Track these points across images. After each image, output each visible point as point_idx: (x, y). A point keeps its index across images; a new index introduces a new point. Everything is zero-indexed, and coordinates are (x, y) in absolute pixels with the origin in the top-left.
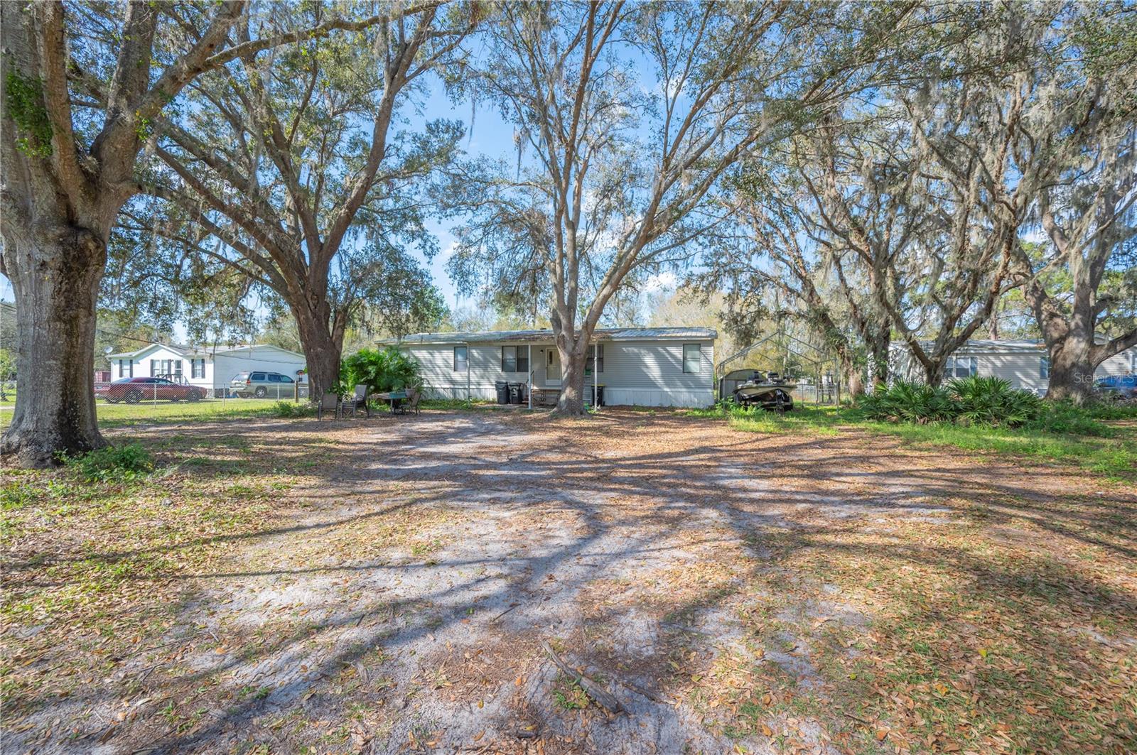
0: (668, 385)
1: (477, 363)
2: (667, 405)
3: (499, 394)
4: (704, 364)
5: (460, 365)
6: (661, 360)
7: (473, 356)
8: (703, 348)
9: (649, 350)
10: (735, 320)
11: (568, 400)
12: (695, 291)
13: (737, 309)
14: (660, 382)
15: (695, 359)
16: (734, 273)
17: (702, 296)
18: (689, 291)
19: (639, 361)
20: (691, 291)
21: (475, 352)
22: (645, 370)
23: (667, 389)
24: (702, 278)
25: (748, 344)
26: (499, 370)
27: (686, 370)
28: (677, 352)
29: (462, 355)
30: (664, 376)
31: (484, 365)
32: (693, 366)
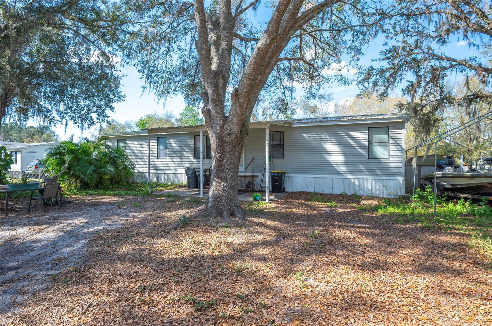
0: (352, 172)
1: (175, 152)
2: (349, 193)
3: (189, 179)
4: (393, 149)
5: (162, 154)
6: (345, 146)
7: (171, 146)
8: (392, 132)
9: (331, 136)
10: (415, 110)
11: (215, 195)
12: (375, 84)
13: (417, 100)
14: (343, 169)
15: (383, 144)
16: (415, 64)
17: (381, 89)
18: (369, 85)
19: (320, 148)
20: (371, 85)
21: (173, 142)
22: (326, 156)
23: (349, 176)
24: (382, 71)
25: (428, 132)
26: (191, 157)
27: (371, 156)
28: (361, 136)
29: (163, 145)
30: (347, 162)
31: (179, 153)
32: (379, 151)
